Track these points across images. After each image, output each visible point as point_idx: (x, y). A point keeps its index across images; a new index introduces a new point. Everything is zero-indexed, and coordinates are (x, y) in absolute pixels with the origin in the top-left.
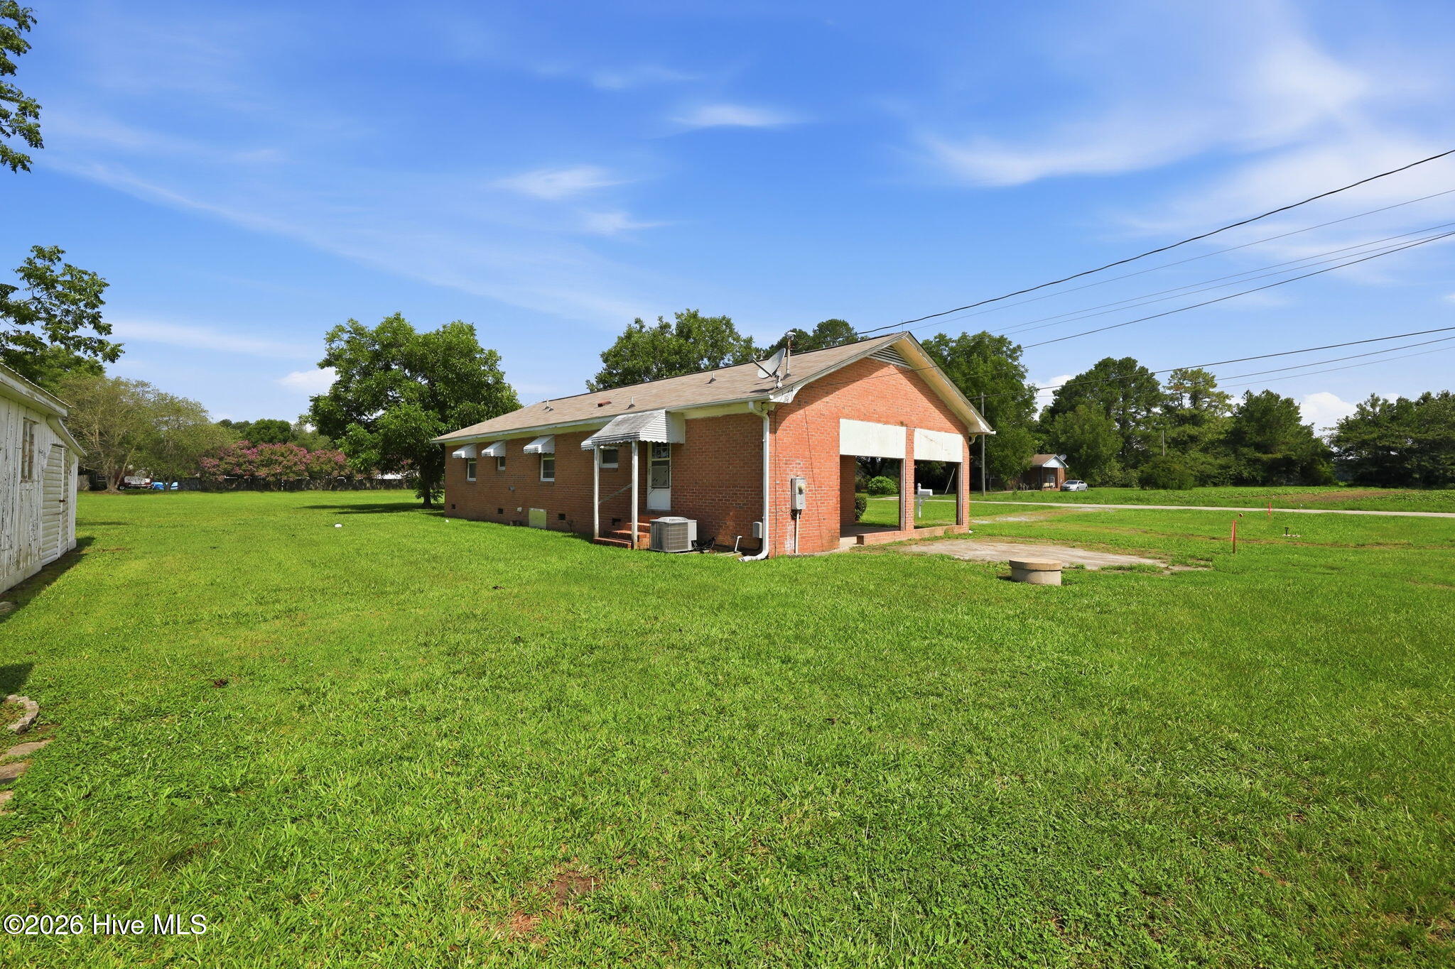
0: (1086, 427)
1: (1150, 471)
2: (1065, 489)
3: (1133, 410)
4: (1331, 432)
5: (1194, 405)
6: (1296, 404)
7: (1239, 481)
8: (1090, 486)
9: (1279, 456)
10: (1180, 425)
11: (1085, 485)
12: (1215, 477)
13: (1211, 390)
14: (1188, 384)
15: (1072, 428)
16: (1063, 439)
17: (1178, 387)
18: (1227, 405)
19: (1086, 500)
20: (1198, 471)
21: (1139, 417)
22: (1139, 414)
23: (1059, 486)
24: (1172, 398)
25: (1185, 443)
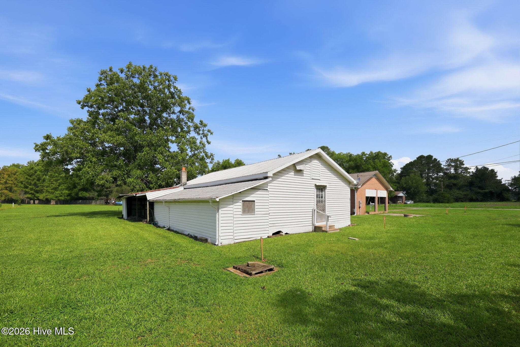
0: (414, 181)
1: (437, 197)
2: (406, 203)
3: (431, 174)
4: (508, 182)
5: (455, 172)
6: (496, 171)
7: (471, 200)
8: (414, 202)
9: (487, 191)
10: (449, 179)
11: (413, 202)
12: (462, 199)
13: (462, 166)
14: (453, 164)
15: (408, 182)
16: (405, 186)
17: (449, 165)
18: (468, 172)
19: (414, 206)
20: (456, 197)
21: (433, 177)
22: (434, 176)
23: (403, 202)
24: (447, 169)
25: (451, 186)
